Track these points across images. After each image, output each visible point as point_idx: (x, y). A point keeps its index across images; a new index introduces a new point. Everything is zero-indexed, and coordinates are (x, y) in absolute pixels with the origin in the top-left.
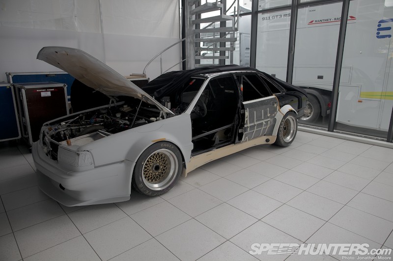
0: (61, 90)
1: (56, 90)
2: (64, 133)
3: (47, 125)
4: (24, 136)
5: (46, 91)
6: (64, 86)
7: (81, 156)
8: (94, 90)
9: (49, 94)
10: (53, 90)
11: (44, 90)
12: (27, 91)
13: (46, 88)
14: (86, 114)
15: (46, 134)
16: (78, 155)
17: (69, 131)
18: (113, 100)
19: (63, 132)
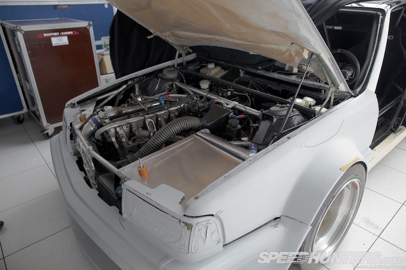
0: (84, 32)
1: (77, 33)
2: (116, 133)
3: (73, 106)
4: (32, 108)
5: (60, 35)
6: (89, 25)
7: (195, 229)
8: (151, 34)
9: (64, 41)
10: (71, 33)
11: (56, 34)
12: (27, 35)
13: (60, 31)
14: (138, 79)
15: (78, 132)
16: (189, 227)
17: (125, 128)
18: (181, 52)
19: (113, 131)
